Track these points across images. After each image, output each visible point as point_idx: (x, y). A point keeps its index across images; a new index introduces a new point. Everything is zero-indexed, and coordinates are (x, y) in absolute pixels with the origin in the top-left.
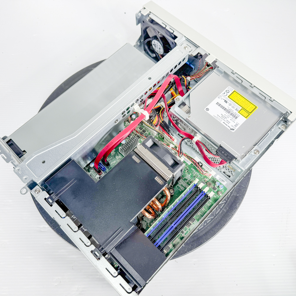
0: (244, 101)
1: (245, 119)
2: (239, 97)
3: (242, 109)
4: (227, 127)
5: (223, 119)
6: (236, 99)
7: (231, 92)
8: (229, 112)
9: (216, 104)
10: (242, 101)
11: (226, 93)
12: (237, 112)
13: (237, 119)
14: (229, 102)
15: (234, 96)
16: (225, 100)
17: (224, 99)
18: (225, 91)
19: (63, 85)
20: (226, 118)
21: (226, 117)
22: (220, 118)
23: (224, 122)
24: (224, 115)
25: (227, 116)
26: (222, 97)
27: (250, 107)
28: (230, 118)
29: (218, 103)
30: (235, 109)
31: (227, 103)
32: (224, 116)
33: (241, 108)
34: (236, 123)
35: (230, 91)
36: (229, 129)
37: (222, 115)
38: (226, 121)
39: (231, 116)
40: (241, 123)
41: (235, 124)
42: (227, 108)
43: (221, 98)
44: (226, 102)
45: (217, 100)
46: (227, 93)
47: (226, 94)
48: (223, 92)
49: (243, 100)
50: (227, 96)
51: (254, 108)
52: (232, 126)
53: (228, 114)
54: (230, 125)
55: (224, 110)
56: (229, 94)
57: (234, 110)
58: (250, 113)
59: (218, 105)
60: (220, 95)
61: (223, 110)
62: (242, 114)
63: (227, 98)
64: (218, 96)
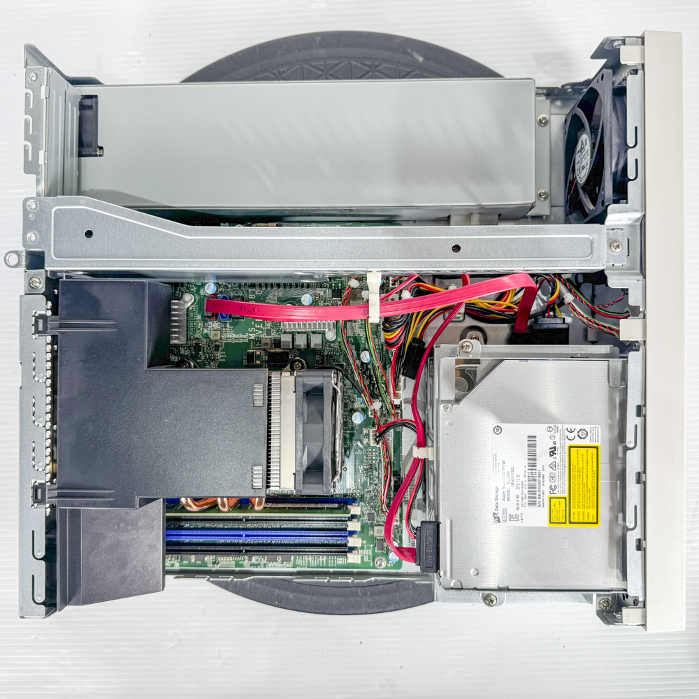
0: (590, 487)
1: (545, 523)
2: (590, 470)
3: (565, 499)
4: (493, 503)
5: (506, 480)
6: (580, 466)
7: (586, 442)
8: (532, 479)
9: (529, 437)
10: (585, 481)
11: (575, 433)
12: (547, 495)
13: (532, 508)
14: (558, 461)
15: (585, 457)
16: (555, 448)
17: (555, 443)
18: (578, 427)
19: (318, 38)
20: (513, 484)
21: (515, 482)
22: (501, 471)
23: (500, 488)
24: (516, 473)
25: (520, 483)
26: (557, 435)
27: (587, 511)
28: (519, 492)
29: (535, 437)
30: (553, 484)
31: (551, 456)
32: (515, 476)
33: (566, 495)
34: (518, 512)
35: (588, 438)
36: (493, 511)
37: (510, 471)
38: (505, 491)
39: (527, 490)
40: (527, 523)
41: (514, 512)
42: (539, 467)
43: (552, 433)
44: (553, 452)
45: (539, 430)
46: (577, 437)
47: (571, 436)
48: (571, 427)
49: (590, 483)
50: (569, 443)
51: (591, 521)
52: (504, 511)
53: (526, 479)
54: (502, 505)
55: (526, 465)
56: (578, 442)
57: (547, 484)
58: (570, 523)
59: (527, 443)
60: (560, 426)
61: (526, 462)
62: (552, 507)
63: (562, 446)
64: (552, 426)
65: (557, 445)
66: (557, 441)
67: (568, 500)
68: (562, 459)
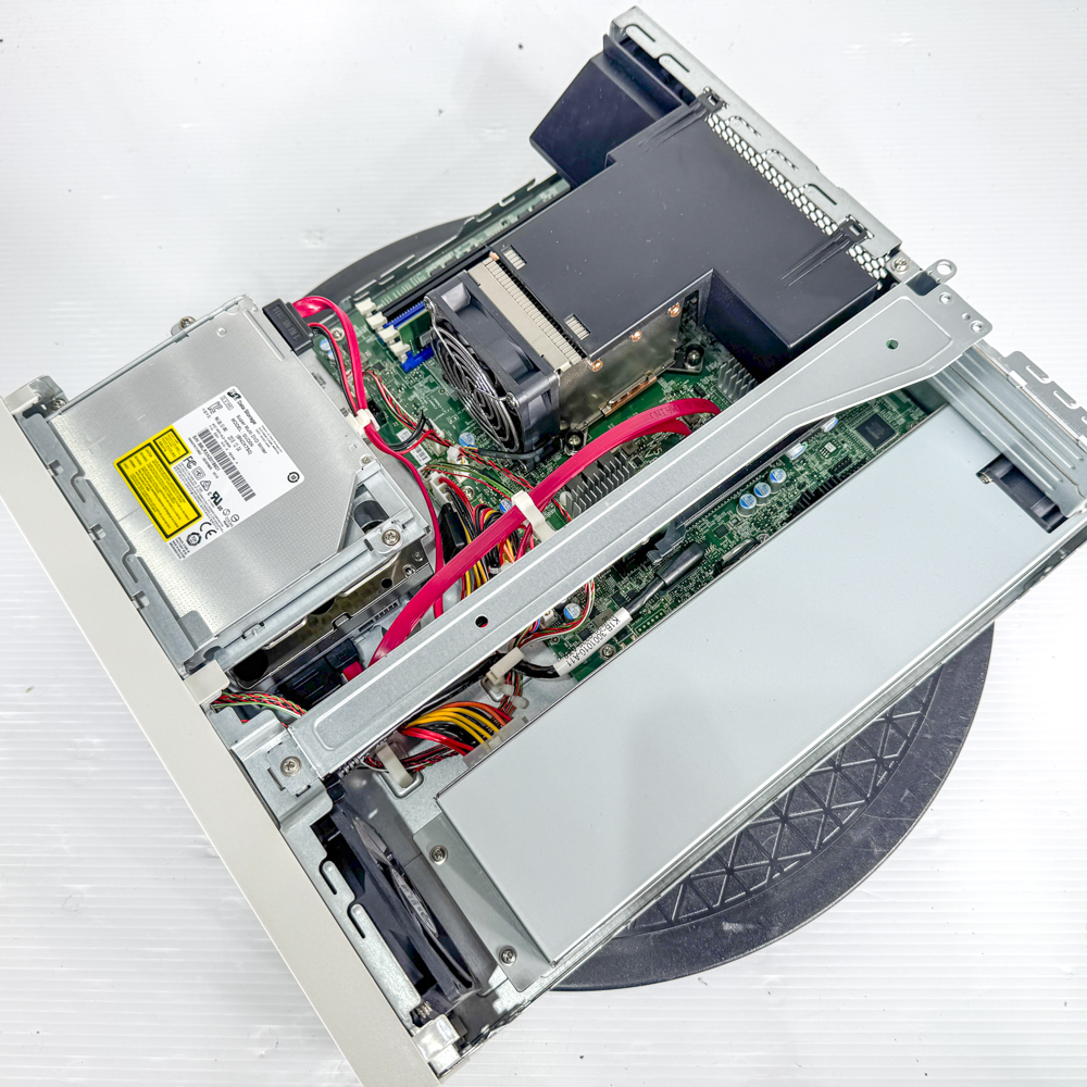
0: (151, 494)
1: (176, 426)
2: (162, 510)
3: (170, 463)
4: (247, 406)
5: (249, 436)
6: (175, 506)
7: (184, 534)
8: (222, 458)
9: (254, 495)
10: (160, 495)
11: (203, 534)
12: (193, 452)
13: (201, 429)
14: (204, 493)
15: (176, 518)
16: (217, 504)
17: (220, 508)
18: (204, 542)
20: (239, 437)
21: (238, 441)
22: (261, 441)
23: (251, 425)
24: (244, 449)
25: (231, 445)
26: (222, 518)
27: (138, 467)
28: (226, 435)
29: (246, 499)
30: (193, 467)
31: (216, 493)
32: (242, 446)
33: (171, 467)
34: (214, 416)
35: (184, 540)
36: (243, 399)
37: (251, 448)
38: (243, 427)
39: (219, 443)
40: (197, 413)
41: (218, 413)
42: (221, 472)
43: (230, 517)
44: (216, 498)
45: (246, 510)
46: (199, 531)
47: (206, 528)
48: (213, 537)
49: (153, 497)
50: (204, 518)
51: (127, 462)
52: (230, 406)
53: (227, 453)
54: (237, 410)
55: (237, 466)
56: (195, 527)
57: (201, 464)
58: (149, 445)
59: (252, 487)
60: (226, 529)
61: (239, 468)
62: (179, 445)
63: (208, 511)
64: (235, 524)
65: (215, 509)
66: (219, 514)
67: (165, 463)
68: (200, 498)
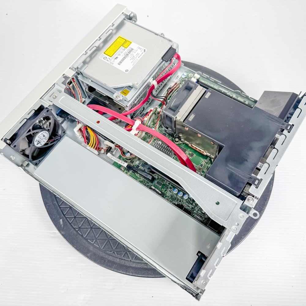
0: (114, 45)
1: (133, 43)
2: (110, 50)
4: (143, 55)
5: (135, 58)
6: (112, 51)
7: (106, 56)
8: (127, 55)
9: (120, 65)
11: (107, 59)
12: (126, 49)
13: (133, 48)
15: (109, 53)
17: (114, 60)
18: (105, 60)
20: (134, 56)
21: (133, 56)
22: (134, 61)
24: (131, 58)
25: (131, 55)
26: (112, 61)
27: (120, 41)
28: (134, 54)
29: (118, 64)
30: (123, 51)
31: (118, 57)
33: (122, 47)
34: (138, 49)
35: (104, 56)
36: (144, 53)
37: (131, 60)
38: (137, 56)
39: (131, 53)
40: (137, 46)
42: (123, 56)
44: (116, 58)
45: (115, 64)
47: (109, 59)
48: (107, 61)
49: (113, 46)
50: (111, 58)
51: (120, 38)
52: (141, 51)
53: (129, 55)
54: (141, 53)
55: (126, 59)
56: (108, 57)
58: (126, 40)
60: (109, 63)
61: (125, 59)
62: (128, 46)
63: (113, 58)
64: (111, 64)
65: (114, 59)
66: (113, 60)
67: (122, 45)
68: (116, 55)
